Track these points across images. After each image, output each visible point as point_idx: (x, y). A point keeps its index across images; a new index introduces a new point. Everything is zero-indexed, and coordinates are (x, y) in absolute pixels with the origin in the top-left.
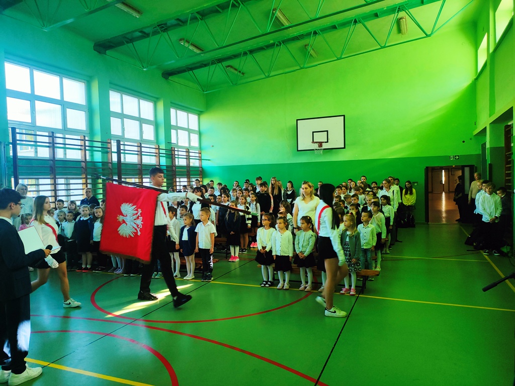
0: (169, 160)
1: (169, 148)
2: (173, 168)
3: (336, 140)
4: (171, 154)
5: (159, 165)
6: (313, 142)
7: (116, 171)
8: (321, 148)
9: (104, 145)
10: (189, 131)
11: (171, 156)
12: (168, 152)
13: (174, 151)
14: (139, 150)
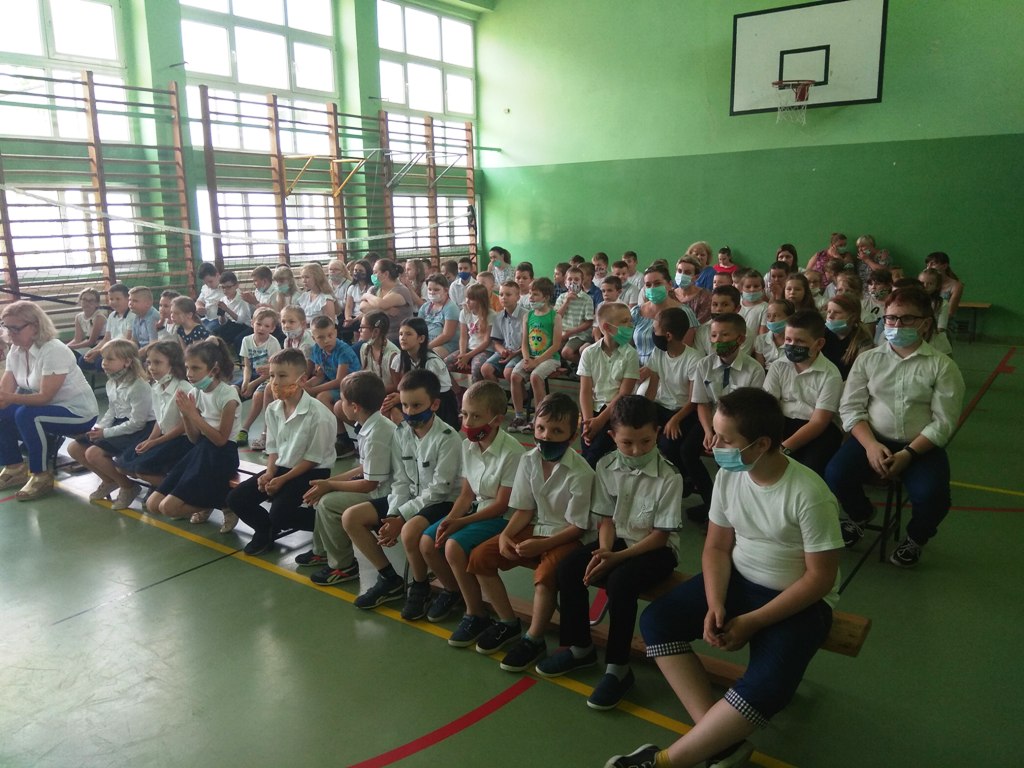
0: (373, 146)
1: (373, 114)
4: (377, 129)
5: (340, 157)
6: (781, 84)
7: (202, 172)
9: (161, 99)
10: (445, 68)
11: (377, 135)
12: (373, 124)
13: (385, 121)
14: (272, 115)
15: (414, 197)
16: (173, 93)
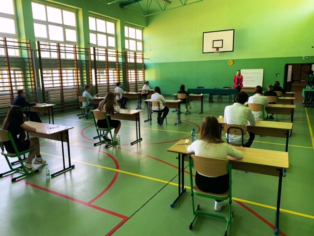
0: (124, 59)
1: (124, 52)
2: (126, 64)
5: (118, 62)
6: (213, 47)
7: (93, 66)
8: (218, 51)
10: (136, 40)
11: (125, 56)
13: (127, 53)
14: (106, 53)
16: (88, 49)
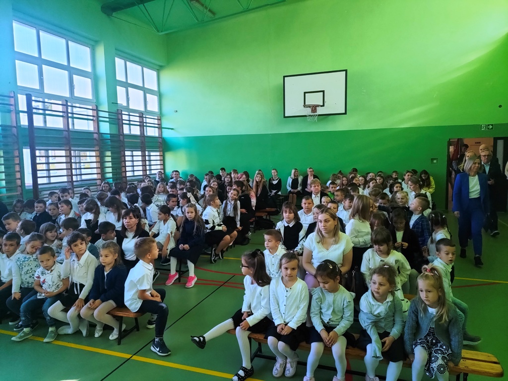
0: (115, 127)
1: (114, 110)
2: (119, 138)
3: (335, 104)
4: (116, 119)
5: (99, 133)
6: (305, 106)
7: (27, 139)
8: (315, 114)
10: (146, 91)
11: (117, 121)
12: (113, 115)
13: (122, 114)
14: (65, 110)
15: (132, 151)
16: (12, 97)
